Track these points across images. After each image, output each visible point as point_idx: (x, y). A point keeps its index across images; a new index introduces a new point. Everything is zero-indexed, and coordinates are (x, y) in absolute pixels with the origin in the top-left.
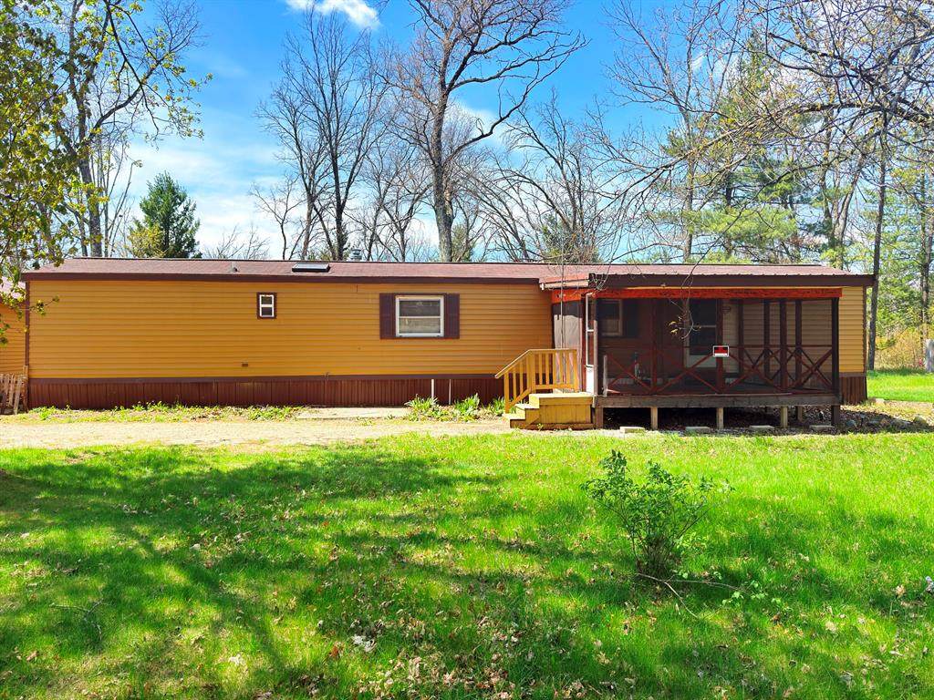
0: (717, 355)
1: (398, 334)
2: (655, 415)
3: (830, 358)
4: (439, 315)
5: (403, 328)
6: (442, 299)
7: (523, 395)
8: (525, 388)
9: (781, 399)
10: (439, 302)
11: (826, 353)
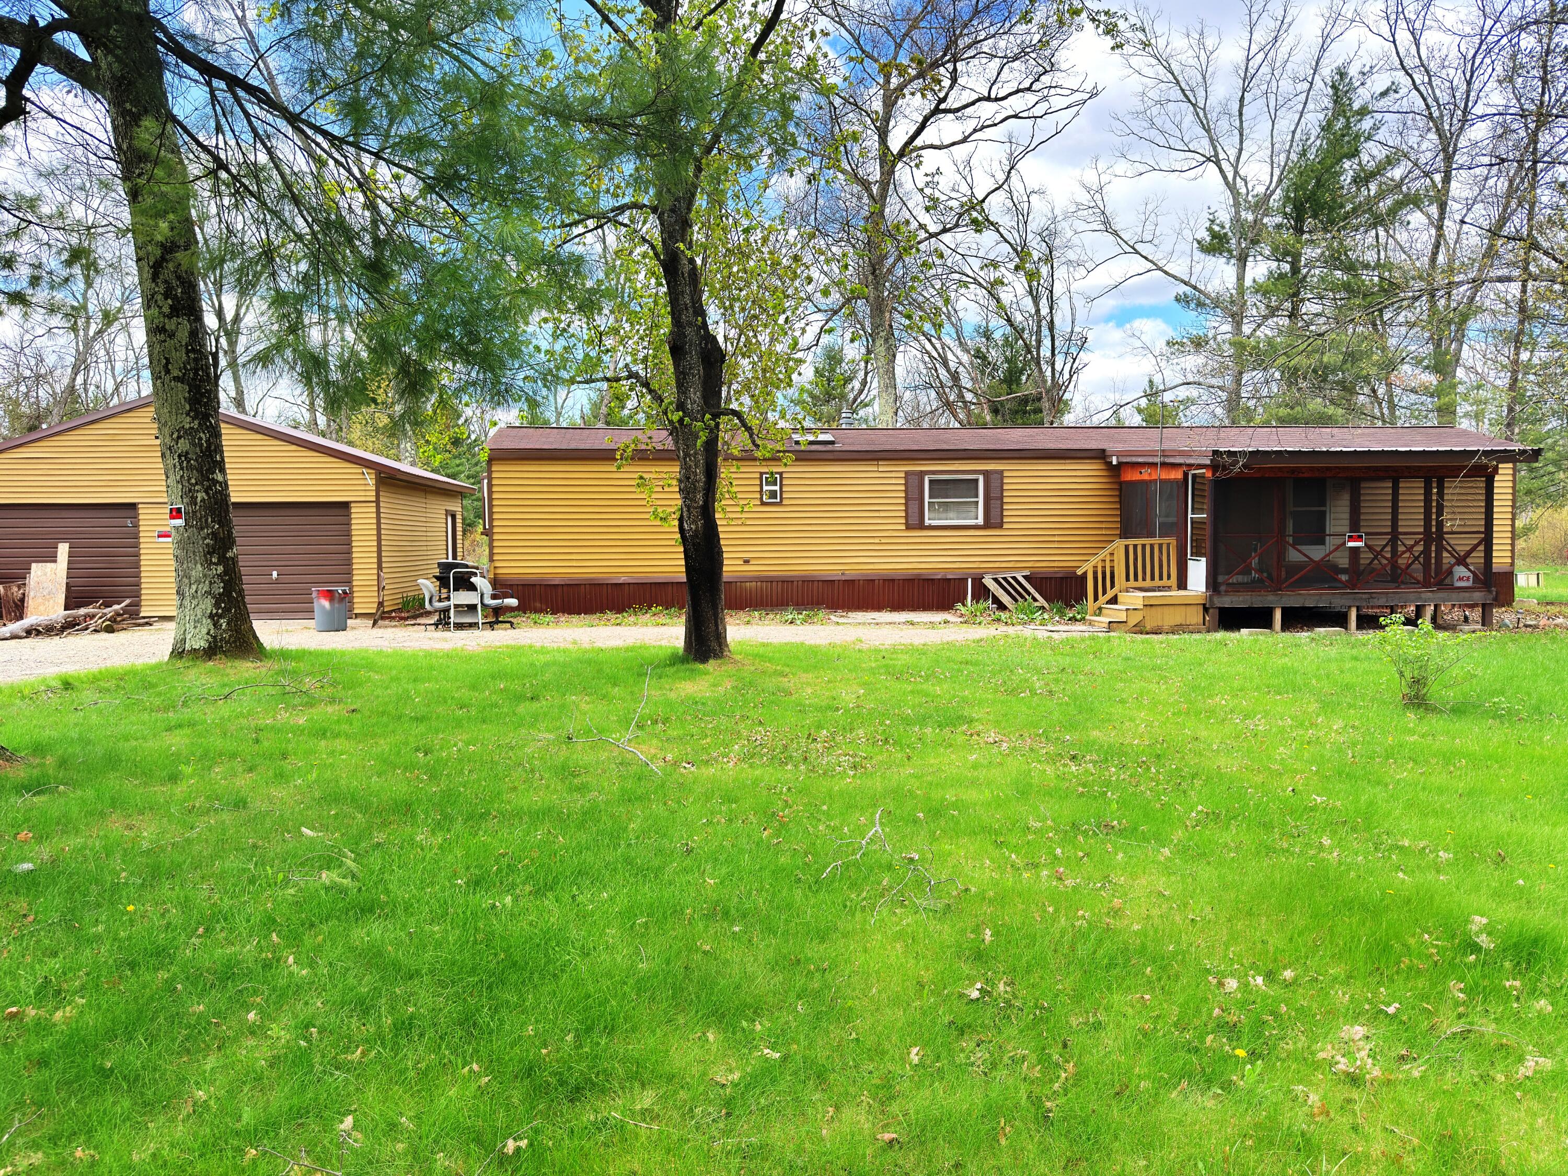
0: (1351, 544)
1: (927, 522)
2: (1278, 615)
3: (1482, 548)
4: (977, 496)
5: (932, 515)
6: (981, 479)
7: (1110, 594)
8: (1112, 586)
9: (1423, 595)
10: (977, 481)
11: (1476, 542)
